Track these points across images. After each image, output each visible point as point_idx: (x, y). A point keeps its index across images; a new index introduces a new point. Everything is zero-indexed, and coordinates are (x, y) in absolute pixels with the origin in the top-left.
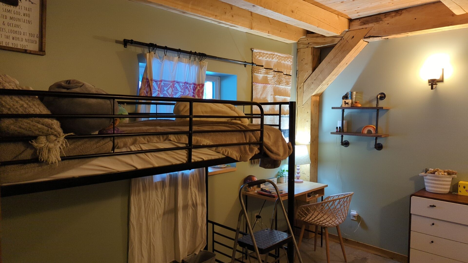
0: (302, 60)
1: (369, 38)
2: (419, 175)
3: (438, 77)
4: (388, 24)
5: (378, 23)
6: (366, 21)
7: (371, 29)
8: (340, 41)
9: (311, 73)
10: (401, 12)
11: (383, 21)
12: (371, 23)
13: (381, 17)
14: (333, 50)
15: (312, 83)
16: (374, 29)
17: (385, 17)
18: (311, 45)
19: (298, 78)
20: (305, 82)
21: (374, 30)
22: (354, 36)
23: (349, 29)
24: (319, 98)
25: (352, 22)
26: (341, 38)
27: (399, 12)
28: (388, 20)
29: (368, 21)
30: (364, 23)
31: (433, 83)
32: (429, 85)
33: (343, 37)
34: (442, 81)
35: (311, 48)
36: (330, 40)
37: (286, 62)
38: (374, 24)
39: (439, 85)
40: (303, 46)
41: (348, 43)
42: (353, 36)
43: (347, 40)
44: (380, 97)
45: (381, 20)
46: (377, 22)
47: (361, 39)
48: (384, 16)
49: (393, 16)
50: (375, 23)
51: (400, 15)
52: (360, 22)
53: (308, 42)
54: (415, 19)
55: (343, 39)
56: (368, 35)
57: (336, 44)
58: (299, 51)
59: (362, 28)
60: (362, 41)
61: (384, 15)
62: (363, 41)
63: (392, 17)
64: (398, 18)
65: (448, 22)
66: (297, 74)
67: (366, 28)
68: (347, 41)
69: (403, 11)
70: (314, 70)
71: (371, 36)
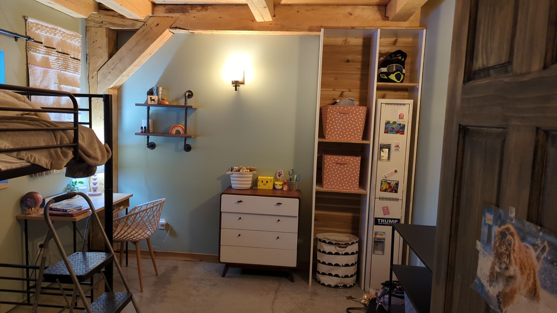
0: (94, 42)
1: (176, 29)
2: (226, 174)
3: (240, 80)
4: (195, 17)
5: (184, 14)
6: (172, 9)
7: (177, 20)
8: (143, 26)
9: (107, 60)
10: (207, 8)
11: (189, 13)
12: (177, 13)
13: (188, 8)
14: (134, 36)
15: (108, 73)
16: (180, 20)
17: (191, 10)
18: (105, 24)
19: (89, 64)
20: (99, 70)
21: (181, 22)
22: (159, 24)
23: (153, 14)
24: (117, 91)
25: (155, 6)
26: (144, 23)
27: (205, 7)
28: (195, 13)
29: (174, 10)
30: (170, 12)
31: (236, 84)
32: (233, 86)
33: (146, 23)
34: (243, 83)
35: (105, 28)
36: (131, 22)
37: (73, 42)
38: (180, 15)
39: (242, 86)
40: (94, 25)
41: (152, 30)
42: (157, 23)
43: (151, 26)
44: (188, 95)
45: (188, 12)
46: (183, 12)
47: (166, 29)
48: (191, 8)
49: (199, 9)
50: (182, 14)
51: (206, 10)
52: (165, 8)
53: (101, 20)
54: (220, 17)
55: (147, 25)
56: (174, 26)
57: (138, 30)
58: (88, 30)
59: (168, 17)
60: (167, 30)
61: (190, 6)
62: (169, 31)
63: (198, 11)
64: (204, 13)
65: (249, 27)
66: (87, 60)
67: (172, 17)
68: (151, 28)
69: (209, 7)
70: (110, 56)
71: (177, 27)
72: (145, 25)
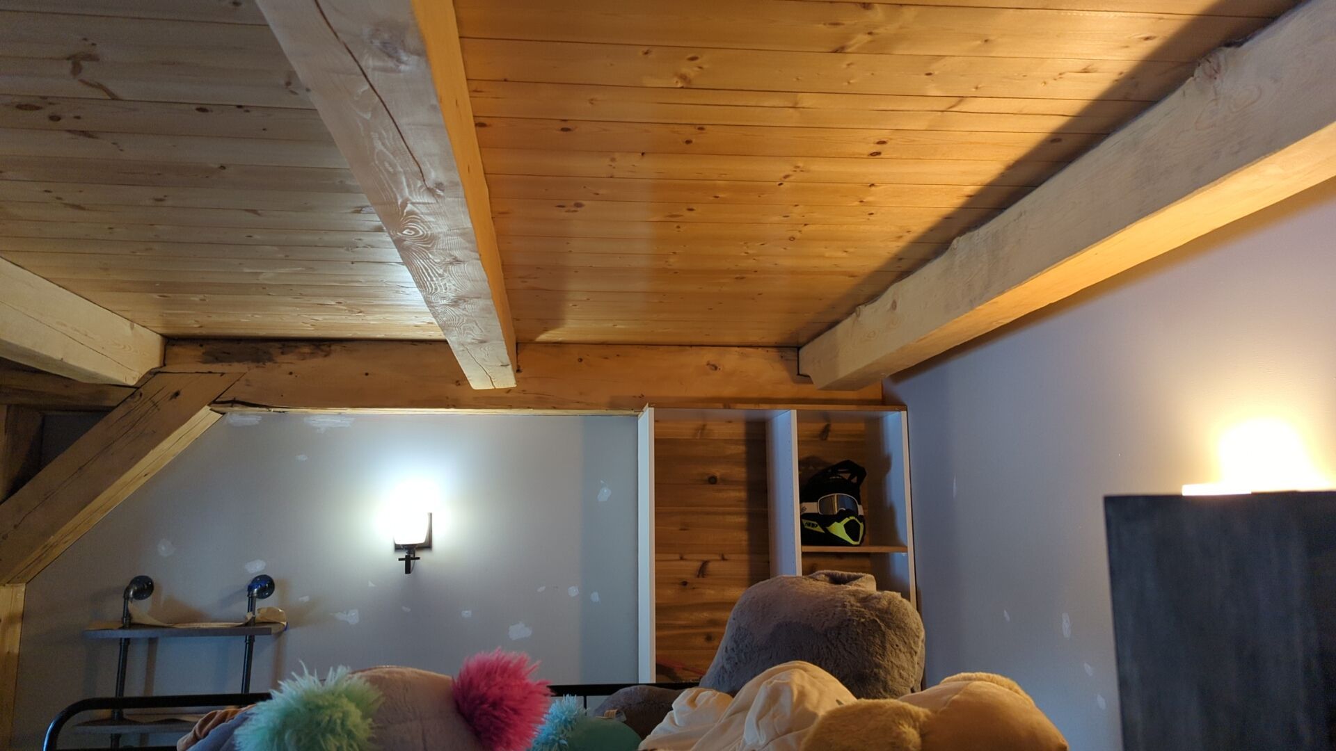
4: (291, 373)
5: (261, 364)
6: (225, 353)
7: (238, 380)
10: (328, 349)
11: (276, 363)
12: (239, 361)
13: (271, 349)
14: (100, 428)
16: (247, 380)
17: (282, 353)
18: (6, 395)
21: (248, 385)
22: (182, 393)
23: (165, 365)
24: (23, 589)
25: (174, 345)
26: (134, 390)
27: (322, 347)
28: (291, 363)
29: (228, 353)
30: (217, 358)
31: (410, 553)
32: (400, 560)
33: (141, 390)
34: (428, 546)
38: (248, 367)
42: (175, 391)
45: (270, 360)
46: (257, 361)
47: (204, 406)
48: (280, 348)
49: (304, 353)
50: (252, 365)
51: (326, 356)
52: (203, 350)
54: (367, 374)
55: (141, 395)
56: (227, 397)
57: (114, 407)
59: (210, 372)
60: (206, 409)
61: (278, 345)
62: (211, 410)
63: (303, 357)
64: (318, 362)
65: (449, 398)
67: (222, 374)
68: (154, 405)
69: (333, 347)
71: (237, 399)
72: (135, 397)
